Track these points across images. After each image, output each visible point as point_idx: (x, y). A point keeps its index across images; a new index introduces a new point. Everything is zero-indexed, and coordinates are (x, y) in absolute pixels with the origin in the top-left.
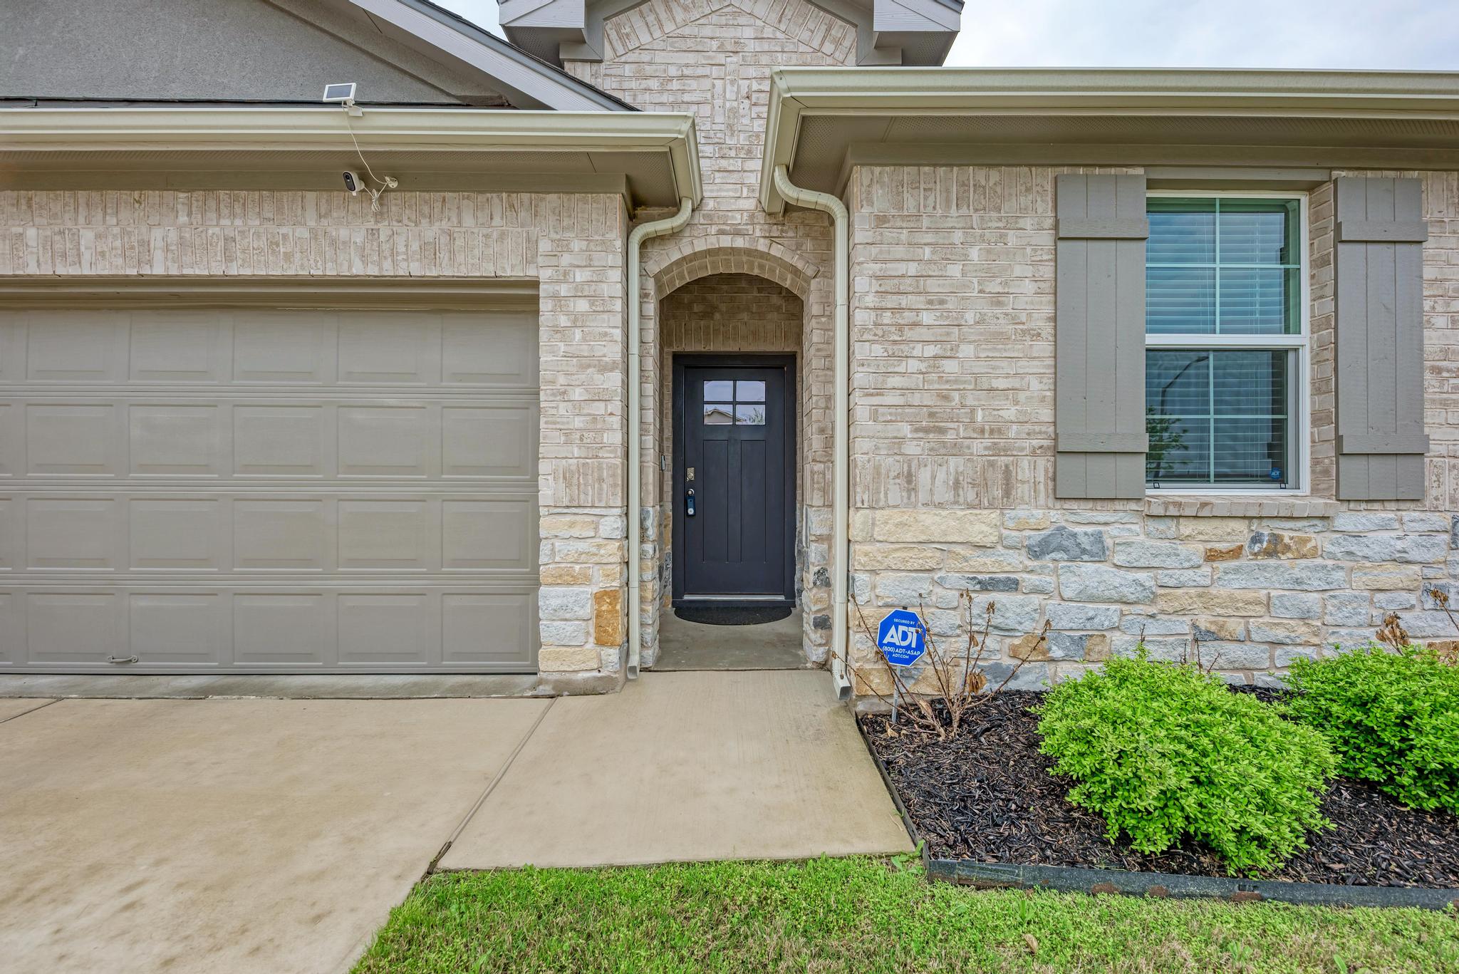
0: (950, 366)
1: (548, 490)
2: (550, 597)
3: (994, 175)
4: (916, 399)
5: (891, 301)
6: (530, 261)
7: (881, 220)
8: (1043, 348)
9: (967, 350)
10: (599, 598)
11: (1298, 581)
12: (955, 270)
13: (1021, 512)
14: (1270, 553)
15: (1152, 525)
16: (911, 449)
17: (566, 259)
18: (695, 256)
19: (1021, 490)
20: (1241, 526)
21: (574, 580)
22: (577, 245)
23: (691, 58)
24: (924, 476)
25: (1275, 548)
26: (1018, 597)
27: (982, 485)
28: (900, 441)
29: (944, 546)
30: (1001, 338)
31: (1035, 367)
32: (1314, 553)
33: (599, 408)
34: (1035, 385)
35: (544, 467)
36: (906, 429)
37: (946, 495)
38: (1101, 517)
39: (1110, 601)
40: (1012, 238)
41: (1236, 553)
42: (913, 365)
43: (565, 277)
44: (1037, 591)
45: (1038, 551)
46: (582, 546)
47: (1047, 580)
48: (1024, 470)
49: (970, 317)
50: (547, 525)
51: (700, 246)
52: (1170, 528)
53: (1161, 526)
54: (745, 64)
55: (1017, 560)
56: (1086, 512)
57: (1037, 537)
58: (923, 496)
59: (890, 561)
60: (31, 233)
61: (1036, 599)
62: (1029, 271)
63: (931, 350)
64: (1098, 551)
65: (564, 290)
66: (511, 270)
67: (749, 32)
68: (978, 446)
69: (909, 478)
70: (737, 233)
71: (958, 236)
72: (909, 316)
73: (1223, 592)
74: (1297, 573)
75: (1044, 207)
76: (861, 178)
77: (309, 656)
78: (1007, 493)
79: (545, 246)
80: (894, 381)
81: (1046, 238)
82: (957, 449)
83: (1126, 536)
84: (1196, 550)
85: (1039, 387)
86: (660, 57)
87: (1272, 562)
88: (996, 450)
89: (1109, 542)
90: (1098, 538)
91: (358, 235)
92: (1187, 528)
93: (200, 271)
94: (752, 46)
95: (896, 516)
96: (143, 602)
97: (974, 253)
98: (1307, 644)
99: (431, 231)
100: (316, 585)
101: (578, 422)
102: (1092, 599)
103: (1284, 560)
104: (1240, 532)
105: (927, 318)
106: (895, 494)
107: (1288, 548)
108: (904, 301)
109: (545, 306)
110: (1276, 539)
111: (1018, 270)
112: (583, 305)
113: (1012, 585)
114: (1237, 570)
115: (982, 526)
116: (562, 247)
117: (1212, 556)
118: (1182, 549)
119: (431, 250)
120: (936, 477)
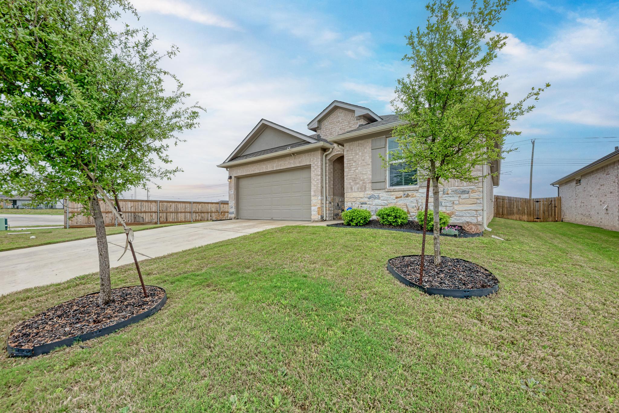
0: (357, 171)
1: (312, 193)
2: (313, 208)
3: (363, 141)
4: (352, 176)
5: (349, 163)
6: (310, 162)
7: (348, 151)
8: (370, 166)
9: (359, 168)
10: (318, 208)
11: (412, 201)
12: (357, 156)
13: (367, 192)
14: (407, 197)
15: (387, 193)
16: (352, 184)
17: (314, 161)
18: (334, 156)
19: (367, 189)
20: (402, 192)
21: (315, 206)
22: (315, 159)
23: (333, 125)
24: (353, 188)
25: (408, 196)
26: (366, 205)
27: (361, 188)
28: (350, 183)
29: (356, 198)
30: (364, 165)
31: (369, 169)
32: (415, 197)
33: (318, 181)
34: (369, 172)
35: (312, 190)
36: (351, 181)
37: (356, 190)
38: (379, 192)
39: (380, 205)
40: (365, 151)
41: (401, 197)
42: (352, 171)
43: (314, 163)
44: (369, 204)
45: (369, 198)
46: (316, 201)
47: (371, 203)
48: (367, 186)
49: (360, 163)
50: (312, 198)
51: (334, 154)
52: (390, 193)
53: (388, 193)
54: (340, 124)
55: (366, 200)
56: (377, 192)
57: (369, 196)
58: (353, 190)
59: (349, 201)
60: (264, 167)
61: (369, 205)
62: (368, 155)
63: (354, 169)
64: (379, 198)
65: (314, 165)
66: (308, 164)
67: (340, 119)
68: (361, 183)
69: (352, 188)
70: (339, 151)
71: (358, 151)
72: (351, 164)
73: (399, 204)
74: (411, 200)
75: (370, 145)
76: (345, 145)
77: (289, 218)
78: (365, 189)
79: (312, 159)
80: (349, 174)
81: (370, 149)
82: (358, 183)
83: (383, 195)
84: (394, 197)
85: (370, 173)
86: (328, 126)
87: (407, 198)
88: (363, 183)
89: (380, 196)
90: (378, 196)
91: (292, 161)
92: (392, 193)
93: (278, 169)
94: (341, 121)
95: (350, 194)
96: (274, 211)
97: (360, 153)
98: (413, 212)
99: (300, 160)
100: (290, 208)
101: (315, 184)
102: (377, 205)
103: (409, 198)
104: (401, 194)
105: (354, 164)
106: (350, 191)
107: (410, 196)
108: (351, 162)
109: (312, 168)
110: (408, 194)
111: (366, 155)
112: (316, 167)
113: (366, 204)
114: (401, 200)
115: (361, 195)
116: (314, 159)
117: (397, 198)
118: (392, 197)
119: (300, 162)
120: (355, 188)
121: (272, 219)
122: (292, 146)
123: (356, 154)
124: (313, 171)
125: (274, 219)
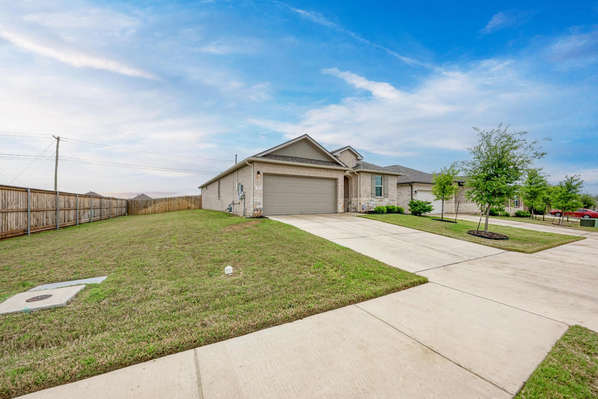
2: (339, 205)
6: (337, 177)
12: (366, 181)
13: (369, 198)
15: (376, 199)
19: (369, 196)
21: (341, 204)
22: (341, 176)
23: (345, 158)
25: (381, 201)
28: (363, 193)
33: (342, 189)
43: (340, 178)
45: (370, 201)
46: (341, 201)
50: (339, 199)
55: (369, 201)
60: (302, 171)
62: (369, 180)
73: (379, 204)
74: (383, 202)
79: (339, 175)
82: (366, 194)
84: (378, 201)
91: (326, 174)
93: (315, 176)
99: (331, 173)
106: (363, 197)
113: (369, 203)
119: (331, 175)
120: (365, 196)
121: (302, 214)
122: (324, 162)
123: (366, 179)
124: (340, 183)
125: (304, 213)
